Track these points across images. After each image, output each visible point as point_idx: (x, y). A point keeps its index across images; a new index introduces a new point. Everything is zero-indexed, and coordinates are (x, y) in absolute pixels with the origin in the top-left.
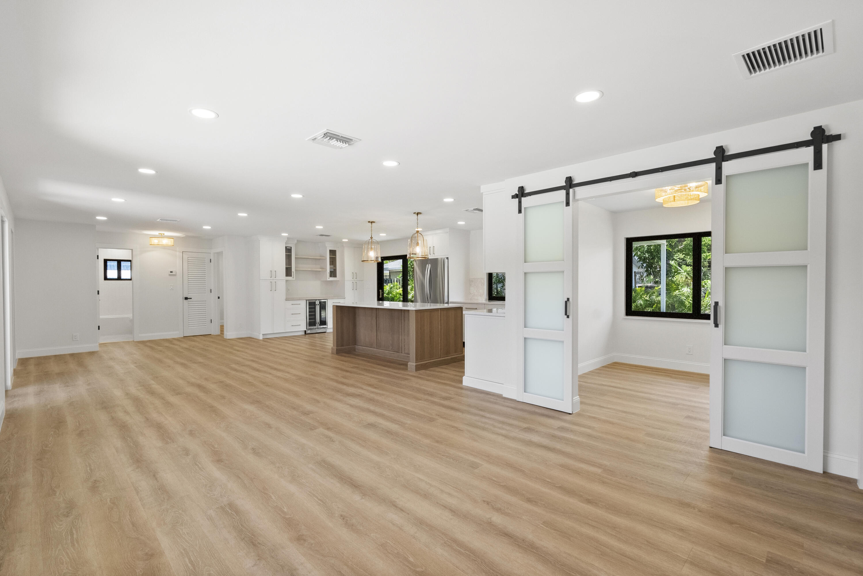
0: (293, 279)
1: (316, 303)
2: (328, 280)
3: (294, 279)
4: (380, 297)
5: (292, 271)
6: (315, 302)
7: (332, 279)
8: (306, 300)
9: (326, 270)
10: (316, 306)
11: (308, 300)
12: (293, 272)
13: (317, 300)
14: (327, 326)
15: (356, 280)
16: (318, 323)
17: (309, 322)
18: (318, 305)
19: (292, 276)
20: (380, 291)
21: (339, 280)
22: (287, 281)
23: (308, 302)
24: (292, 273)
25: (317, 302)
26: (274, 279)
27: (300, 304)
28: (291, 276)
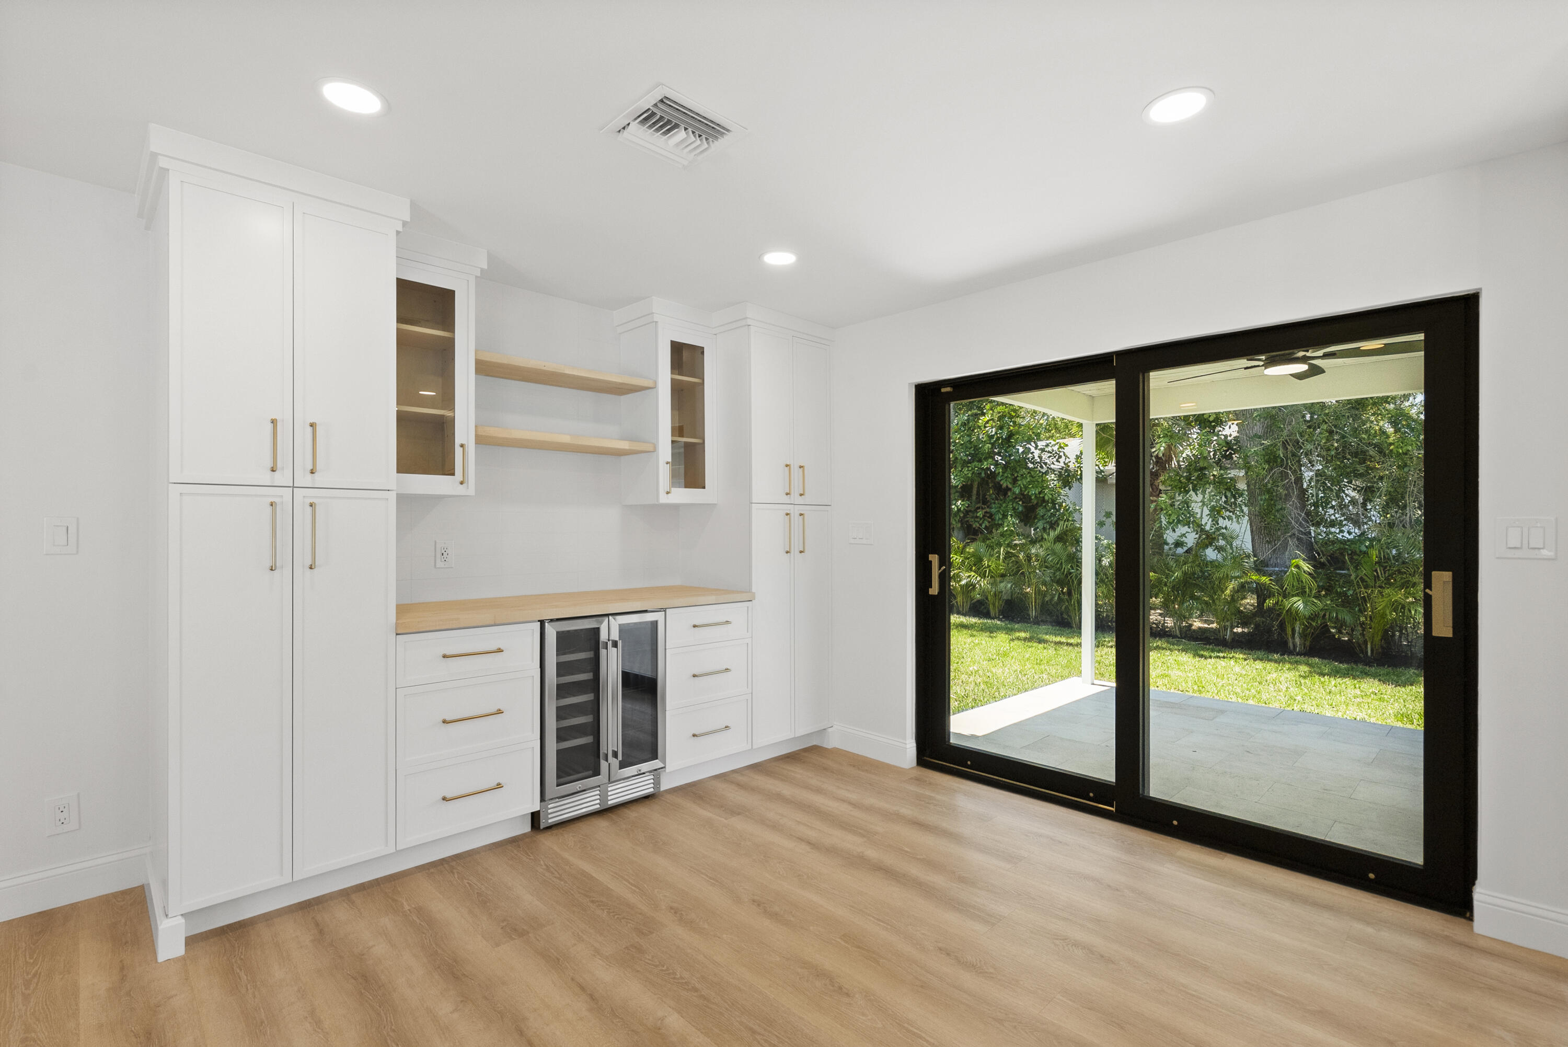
0: (461, 490)
1: (603, 636)
2: (664, 499)
3: (470, 489)
4: (934, 590)
5: (458, 440)
6: (597, 631)
7: (683, 496)
8: (542, 623)
9: (655, 450)
10: (603, 652)
11: (552, 620)
12: (462, 446)
13: (608, 615)
14: (664, 762)
15: (800, 500)
16: (615, 754)
17: (559, 752)
18: (615, 644)
19: (453, 474)
20: (934, 559)
21: (716, 503)
22: (404, 500)
23: (551, 633)
24: (458, 451)
25: (610, 630)
26: (307, 480)
27: (500, 651)
28: (449, 471)
